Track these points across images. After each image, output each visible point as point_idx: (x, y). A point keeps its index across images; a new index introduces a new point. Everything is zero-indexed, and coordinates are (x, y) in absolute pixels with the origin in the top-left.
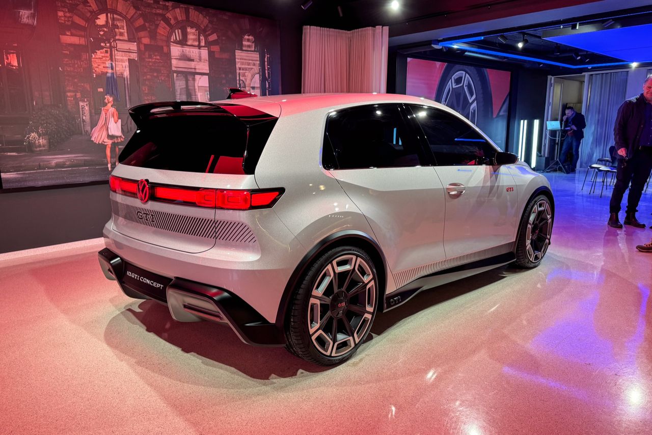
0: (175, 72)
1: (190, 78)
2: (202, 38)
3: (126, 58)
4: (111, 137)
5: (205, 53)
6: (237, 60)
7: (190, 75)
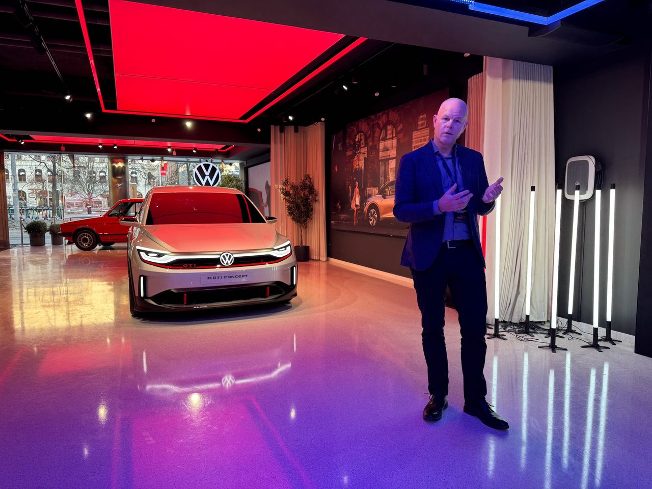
0: (381, 160)
1: (387, 164)
2: (394, 130)
3: (363, 158)
4: (356, 206)
5: (395, 141)
6: (413, 140)
7: (387, 160)
